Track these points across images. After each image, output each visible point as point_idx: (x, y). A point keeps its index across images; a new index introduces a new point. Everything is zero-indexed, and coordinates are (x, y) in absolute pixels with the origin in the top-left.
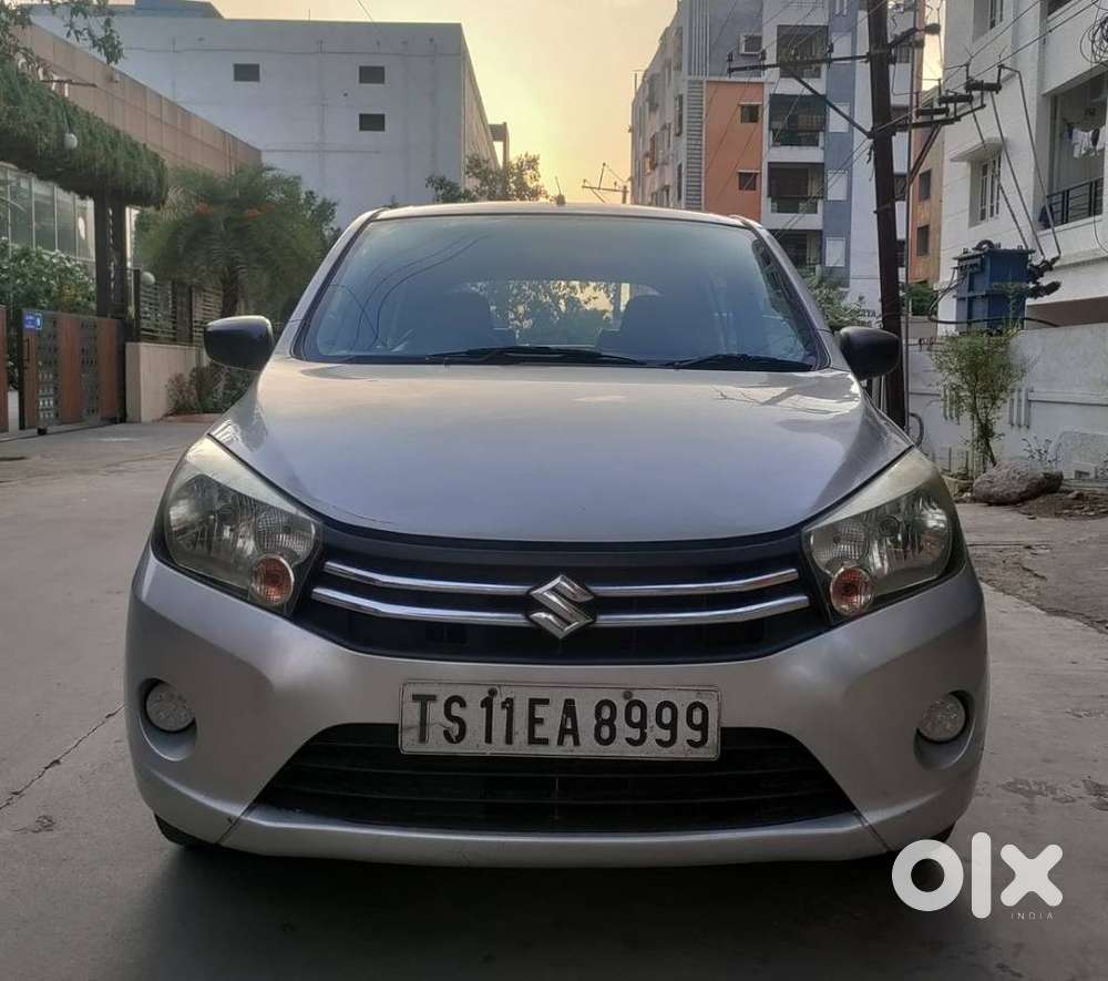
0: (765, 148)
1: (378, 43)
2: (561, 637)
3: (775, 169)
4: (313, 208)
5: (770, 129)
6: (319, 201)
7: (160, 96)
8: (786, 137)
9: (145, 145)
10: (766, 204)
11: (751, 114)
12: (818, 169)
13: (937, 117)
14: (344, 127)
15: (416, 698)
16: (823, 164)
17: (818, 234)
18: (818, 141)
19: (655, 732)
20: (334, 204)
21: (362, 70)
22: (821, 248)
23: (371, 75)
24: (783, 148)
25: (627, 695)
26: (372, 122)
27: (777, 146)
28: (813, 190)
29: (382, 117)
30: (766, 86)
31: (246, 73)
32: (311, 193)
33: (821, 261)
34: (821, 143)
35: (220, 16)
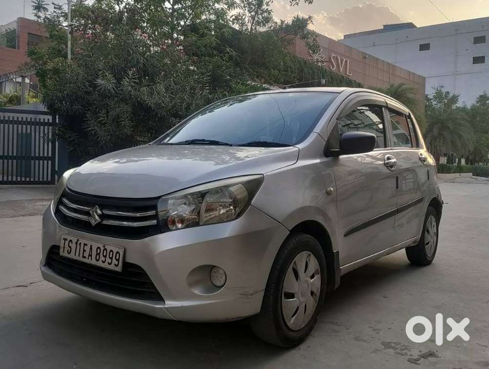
1: (483, 26)
2: (93, 225)
4: (448, 98)
6: (451, 95)
7: (384, 61)
9: (355, 81)
14: (465, 63)
15: (64, 239)
19: (115, 262)
20: (458, 96)
21: (475, 38)
23: (479, 40)
25: (104, 246)
26: (479, 60)
29: (484, 57)
31: (424, 47)
32: (448, 92)
35: (416, 27)
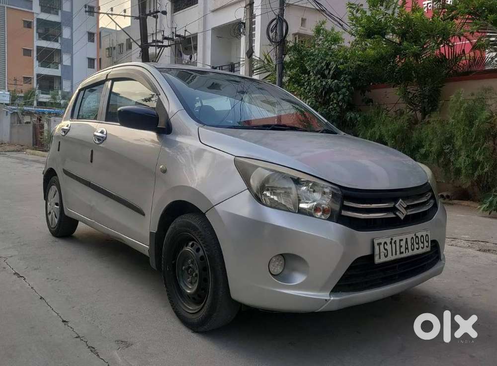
0: (35, 39)
2: (402, 218)
3: (39, 49)
5: (37, 32)
8: (44, 36)
10: (36, 63)
11: (28, 25)
12: (59, 52)
13: (159, 44)
15: (378, 244)
16: (61, 50)
17: (59, 78)
18: (58, 40)
22: (61, 83)
24: (43, 41)
25: (415, 235)
27: (40, 40)
28: (56, 59)
30: (34, 14)
33: (61, 88)
34: (59, 41)
